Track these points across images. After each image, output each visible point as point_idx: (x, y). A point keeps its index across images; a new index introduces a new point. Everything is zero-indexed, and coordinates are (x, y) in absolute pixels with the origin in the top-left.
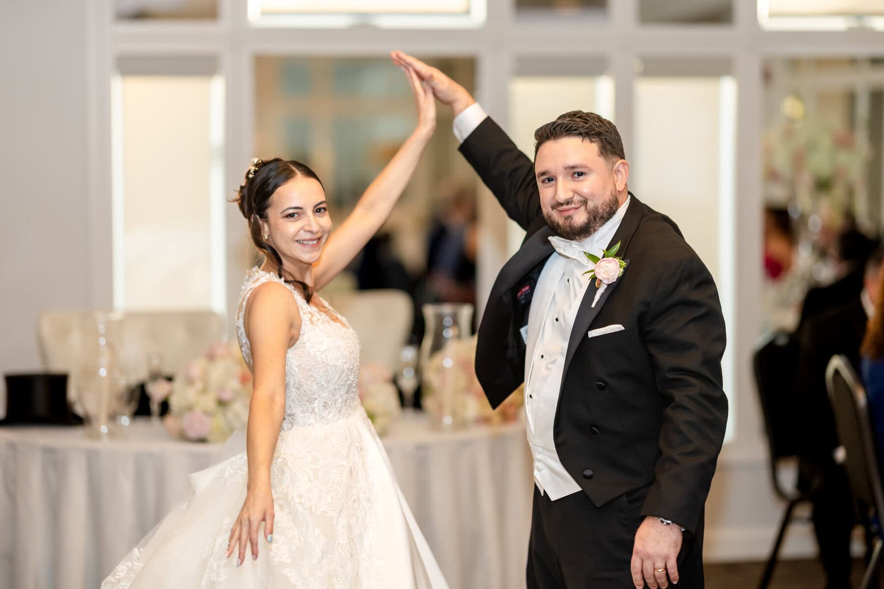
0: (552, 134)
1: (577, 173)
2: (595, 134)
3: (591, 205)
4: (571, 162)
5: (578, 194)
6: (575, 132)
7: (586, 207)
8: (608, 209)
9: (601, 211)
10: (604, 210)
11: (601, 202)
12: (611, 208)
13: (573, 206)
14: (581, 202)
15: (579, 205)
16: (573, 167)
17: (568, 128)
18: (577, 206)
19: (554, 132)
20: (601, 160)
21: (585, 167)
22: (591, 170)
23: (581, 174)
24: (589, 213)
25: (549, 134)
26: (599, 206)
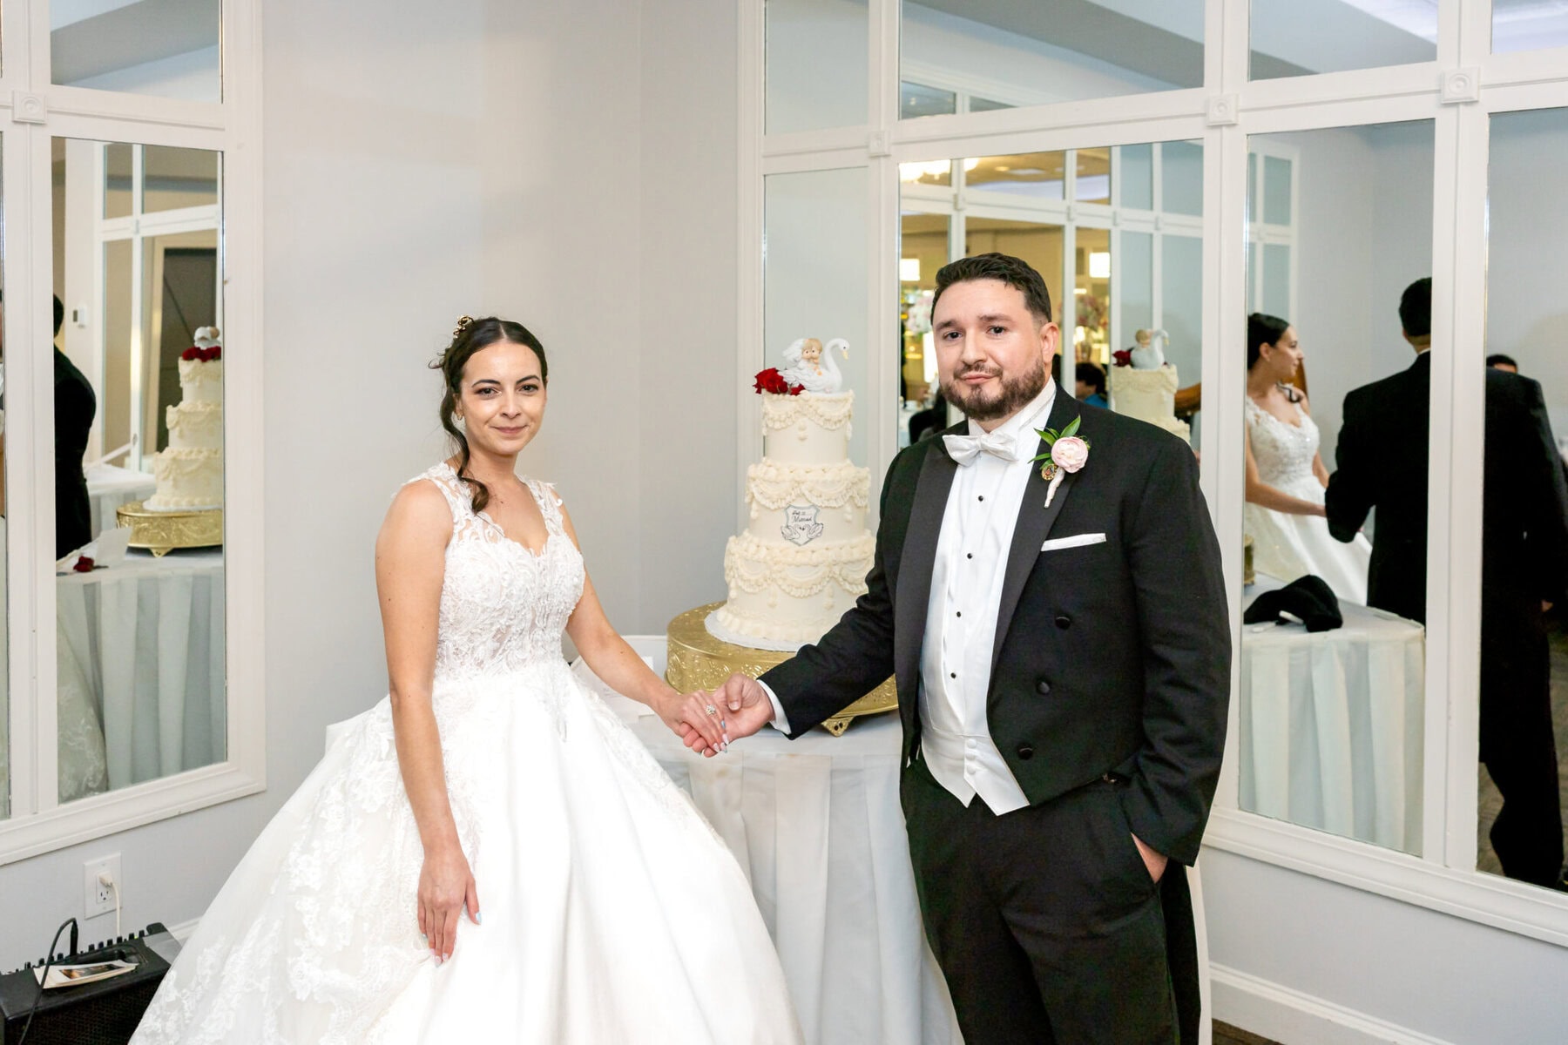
0: (964, 273)
1: (994, 326)
2: (1021, 279)
3: (1007, 376)
4: (989, 310)
5: (994, 358)
6: (996, 272)
7: (1001, 379)
8: (1031, 384)
9: (1022, 386)
10: (1026, 385)
11: (1023, 374)
12: (1035, 383)
13: (983, 373)
14: (993, 370)
15: (990, 375)
16: (991, 319)
17: (986, 266)
18: (988, 375)
19: (967, 270)
20: (1028, 315)
21: (1007, 319)
22: (1014, 325)
23: (998, 330)
24: (1006, 387)
25: (960, 273)
26: (1020, 379)
